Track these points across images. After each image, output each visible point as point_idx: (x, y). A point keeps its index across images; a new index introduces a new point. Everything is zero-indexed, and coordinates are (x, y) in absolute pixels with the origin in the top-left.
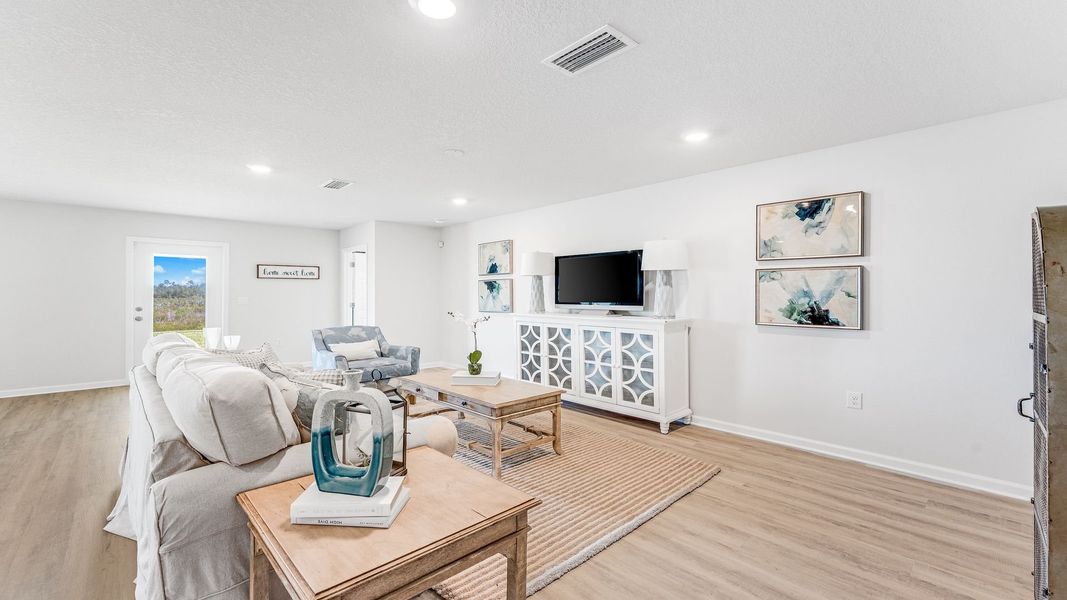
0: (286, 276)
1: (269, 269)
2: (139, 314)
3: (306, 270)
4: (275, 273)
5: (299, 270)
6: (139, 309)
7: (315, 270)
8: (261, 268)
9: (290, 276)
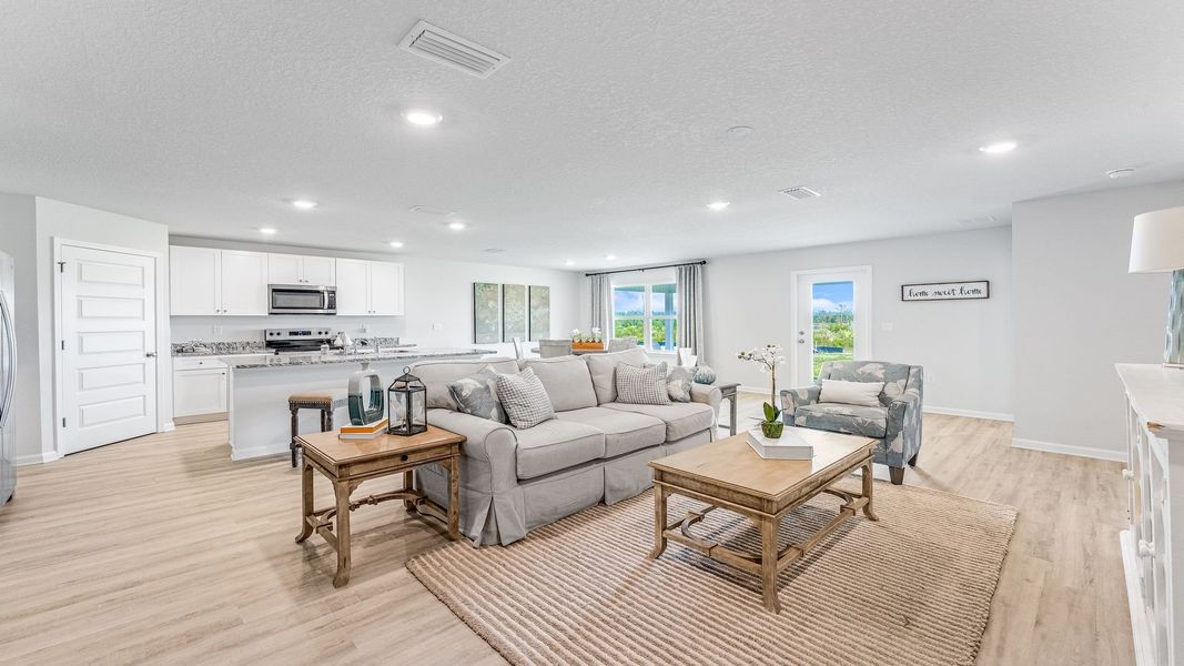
0: (939, 297)
1: (916, 290)
2: (802, 337)
3: (968, 287)
4: (923, 293)
5: (959, 286)
6: (802, 333)
7: (982, 287)
8: (907, 290)
9: (943, 296)
